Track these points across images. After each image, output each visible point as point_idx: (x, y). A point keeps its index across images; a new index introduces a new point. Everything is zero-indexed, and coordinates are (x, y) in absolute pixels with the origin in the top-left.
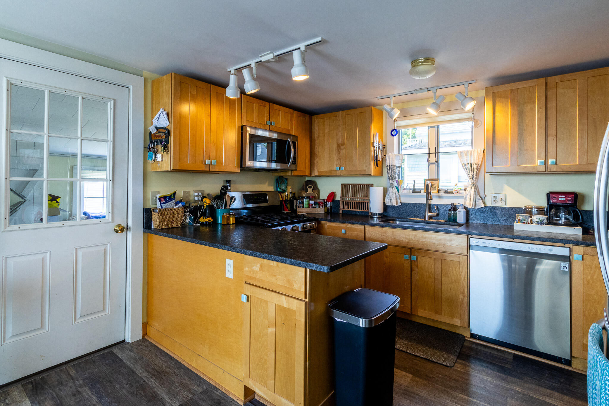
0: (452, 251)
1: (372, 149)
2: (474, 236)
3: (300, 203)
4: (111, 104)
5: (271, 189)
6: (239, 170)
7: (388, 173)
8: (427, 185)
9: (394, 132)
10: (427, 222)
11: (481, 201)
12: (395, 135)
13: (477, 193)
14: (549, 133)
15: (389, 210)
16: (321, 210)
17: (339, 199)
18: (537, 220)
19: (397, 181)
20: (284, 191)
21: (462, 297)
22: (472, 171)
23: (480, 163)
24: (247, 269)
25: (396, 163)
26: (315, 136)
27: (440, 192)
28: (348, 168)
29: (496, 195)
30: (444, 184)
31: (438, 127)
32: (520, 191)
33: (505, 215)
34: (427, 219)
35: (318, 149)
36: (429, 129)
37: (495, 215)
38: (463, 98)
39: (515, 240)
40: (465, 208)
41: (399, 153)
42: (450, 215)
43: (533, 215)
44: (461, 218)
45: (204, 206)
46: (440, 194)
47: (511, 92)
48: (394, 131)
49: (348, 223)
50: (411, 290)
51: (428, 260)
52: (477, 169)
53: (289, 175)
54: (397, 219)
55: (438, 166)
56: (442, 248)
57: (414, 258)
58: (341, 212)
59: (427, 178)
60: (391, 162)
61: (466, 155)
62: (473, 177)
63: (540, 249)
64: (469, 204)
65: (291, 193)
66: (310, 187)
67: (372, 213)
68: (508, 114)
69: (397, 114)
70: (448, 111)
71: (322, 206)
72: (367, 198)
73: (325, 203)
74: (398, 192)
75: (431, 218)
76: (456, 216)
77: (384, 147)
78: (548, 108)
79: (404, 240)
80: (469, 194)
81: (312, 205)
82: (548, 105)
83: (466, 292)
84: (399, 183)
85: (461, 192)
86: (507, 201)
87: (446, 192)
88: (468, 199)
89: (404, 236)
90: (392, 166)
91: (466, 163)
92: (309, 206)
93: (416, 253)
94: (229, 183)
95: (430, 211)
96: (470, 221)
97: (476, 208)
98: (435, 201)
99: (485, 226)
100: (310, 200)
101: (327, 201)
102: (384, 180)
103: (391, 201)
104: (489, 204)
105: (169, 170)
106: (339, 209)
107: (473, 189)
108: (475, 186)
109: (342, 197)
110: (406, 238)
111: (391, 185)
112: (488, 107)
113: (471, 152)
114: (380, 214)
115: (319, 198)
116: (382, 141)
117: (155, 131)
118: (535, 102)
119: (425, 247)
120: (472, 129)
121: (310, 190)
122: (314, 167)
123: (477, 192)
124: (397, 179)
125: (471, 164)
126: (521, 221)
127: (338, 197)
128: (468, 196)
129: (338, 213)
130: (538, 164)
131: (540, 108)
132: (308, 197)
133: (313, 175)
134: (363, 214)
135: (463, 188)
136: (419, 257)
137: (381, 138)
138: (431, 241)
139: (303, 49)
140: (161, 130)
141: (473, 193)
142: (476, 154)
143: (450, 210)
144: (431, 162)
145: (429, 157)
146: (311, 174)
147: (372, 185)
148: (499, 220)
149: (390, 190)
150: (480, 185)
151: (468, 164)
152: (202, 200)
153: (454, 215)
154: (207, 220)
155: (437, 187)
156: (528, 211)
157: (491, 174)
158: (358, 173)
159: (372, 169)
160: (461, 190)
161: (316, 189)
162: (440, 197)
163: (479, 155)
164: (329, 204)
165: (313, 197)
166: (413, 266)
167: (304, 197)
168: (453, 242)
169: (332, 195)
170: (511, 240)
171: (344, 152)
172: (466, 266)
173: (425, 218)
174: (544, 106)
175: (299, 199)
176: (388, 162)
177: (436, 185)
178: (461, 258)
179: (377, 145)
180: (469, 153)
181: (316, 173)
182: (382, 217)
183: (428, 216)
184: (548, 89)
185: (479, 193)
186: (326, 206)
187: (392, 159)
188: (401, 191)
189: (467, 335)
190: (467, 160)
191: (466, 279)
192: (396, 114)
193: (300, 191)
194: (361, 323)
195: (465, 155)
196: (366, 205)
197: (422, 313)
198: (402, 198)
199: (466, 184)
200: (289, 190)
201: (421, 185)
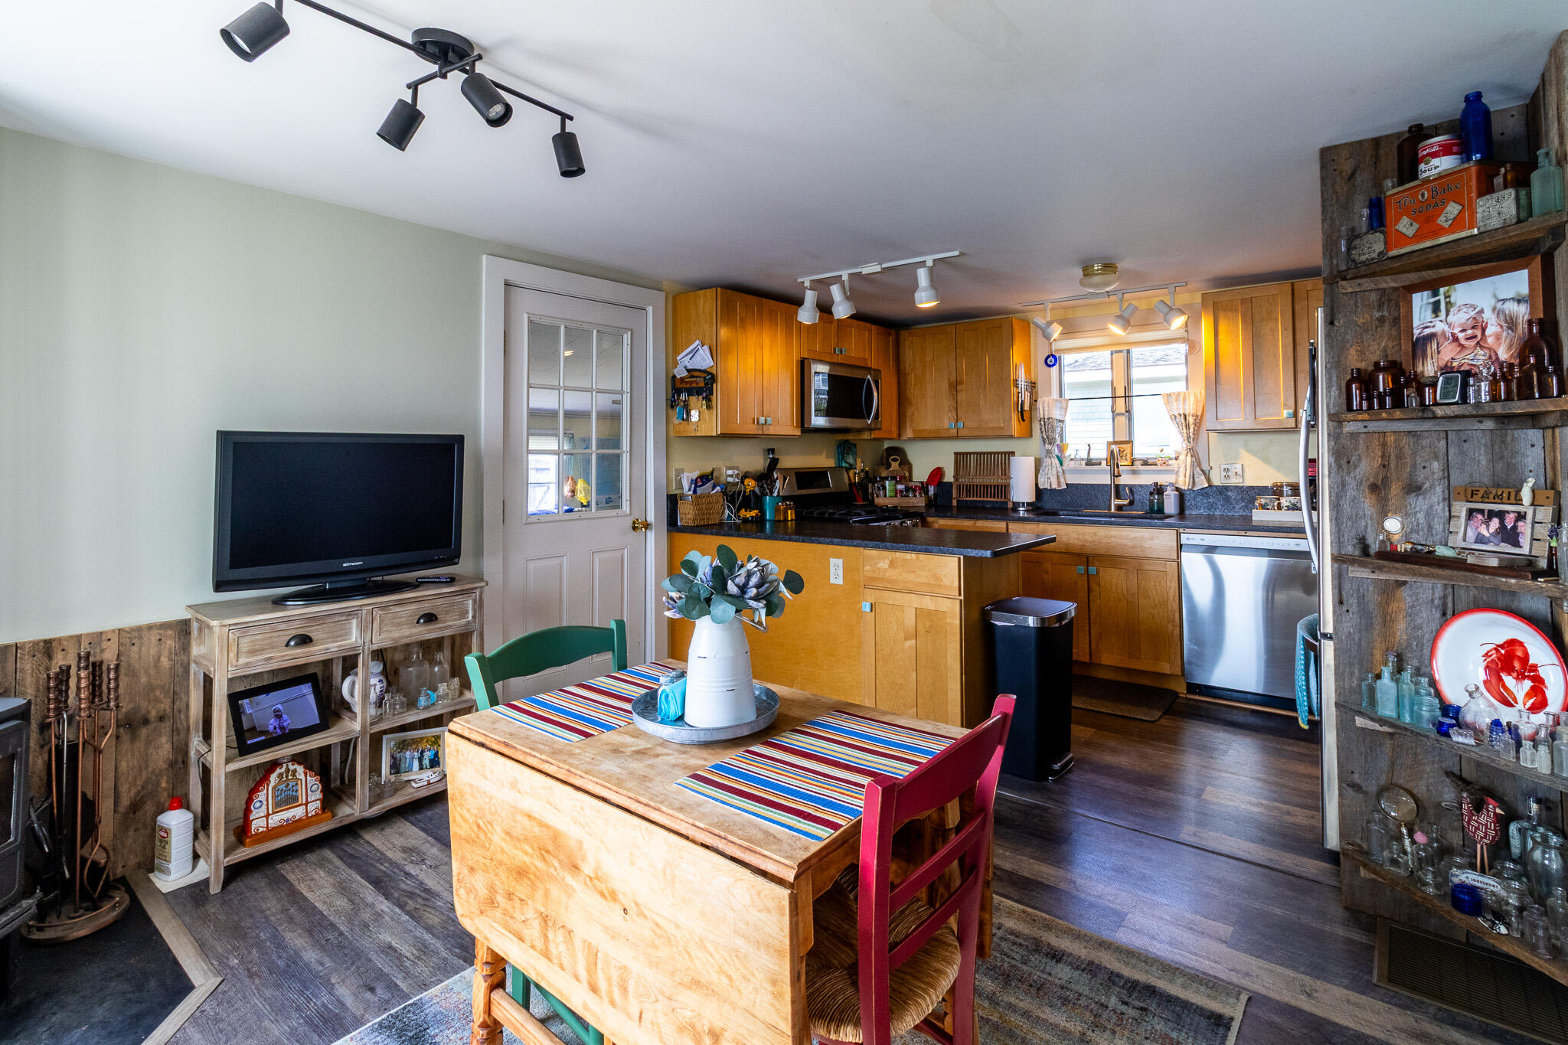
0: (1154, 555)
1: (1014, 390)
2: (1187, 530)
3: (879, 488)
4: (627, 337)
5: (830, 463)
6: (798, 432)
7: (1042, 432)
8: (1112, 452)
9: (1052, 360)
10: (1113, 516)
11: (1203, 477)
12: (1053, 365)
13: (1196, 464)
14: (1299, 367)
15: (1046, 497)
16: (918, 501)
17: (952, 480)
18: (1287, 504)
19: (1058, 445)
20: (851, 467)
21: (1170, 627)
22: (1187, 426)
23: (1199, 413)
24: (867, 568)
25: (1056, 414)
26: (907, 366)
27: (1135, 463)
28: (970, 424)
29: (1227, 466)
30: (1140, 451)
31: (1128, 352)
32: (1266, 460)
33: (1243, 500)
34: (1113, 510)
35: (913, 391)
36: (1112, 354)
37: (1227, 499)
38: (1166, 310)
39: (1249, 533)
40: (1177, 489)
41: (1061, 396)
42: (1151, 502)
43: (1283, 496)
44: (1170, 505)
45: (745, 492)
46: (1134, 468)
47: (1242, 303)
48: (1051, 358)
49: (978, 519)
50: (1089, 623)
51: (1116, 572)
52: (1195, 424)
53: (866, 437)
54: (1061, 513)
55: (1130, 419)
56: (1137, 552)
57: (1092, 570)
58: (955, 503)
59: (1111, 440)
60: (1046, 413)
61: (1176, 400)
62: (1189, 438)
63: (1283, 545)
64: (1184, 483)
65: (862, 471)
66: (895, 460)
67: (1014, 503)
68: (1238, 337)
69: (1056, 330)
70: (1145, 325)
71: (920, 494)
72: (1003, 477)
73: (924, 487)
74: (1061, 465)
75: (1119, 508)
76: (1163, 503)
77: (1033, 385)
78: (1297, 331)
79: (1076, 542)
80: (1183, 466)
81: (901, 491)
82: (1297, 327)
83: (1177, 620)
84: (1062, 449)
85: (1170, 462)
86: (1246, 475)
87: (1145, 463)
88: (1181, 474)
89: (1075, 536)
90: (1048, 419)
91: (1177, 414)
92: (896, 493)
93: (1097, 563)
94: (773, 453)
95: (1118, 496)
96: (1187, 512)
97: (1195, 489)
98: (1125, 480)
99: (1210, 517)
100: (897, 482)
101: (927, 485)
102: (1035, 444)
103: (1050, 480)
104: (1217, 481)
105: (715, 434)
106: (951, 499)
107: (1189, 458)
108: (1193, 452)
109: (956, 477)
110: (1078, 539)
111: (1049, 452)
112: (1206, 325)
113: (1185, 395)
114: (1029, 504)
115: (911, 479)
116: (1030, 375)
117: (686, 374)
118: (1277, 320)
119: (1111, 552)
120: (1186, 357)
121: (895, 465)
122: (906, 423)
123: (1197, 462)
124: (1058, 442)
125: (1185, 416)
126: (1263, 507)
127: (949, 477)
128: (1182, 470)
129: (950, 507)
130: (1285, 416)
131: (1284, 329)
132: (894, 478)
133: (904, 438)
134: (997, 506)
135: (1173, 456)
136: (1101, 569)
137: (1028, 371)
138: (1119, 541)
139: (930, 263)
140: (695, 374)
141: (1188, 464)
142: (1192, 398)
143: (1151, 493)
144: (1117, 411)
145: (1114, 403)
146: (899, 435)
147: (1013, 453)
148: (1234, 508)
149: (1047, 461)
150: (1201, 450)
151: (1180, 415)
152: (742, 482)
153: (1158, 503)
154: (754, 513)
155: (1129, 455)
156: (1277, 491)
157: (1220, 432)
158: (990, 433)
159: (1015, 426)
160: (1170, 459)
161: (905, 463)
162: (1134, 472)
163: (1197, 401)
164: (932, 490)
165: (901, 477)
166: (1092, 584)
167: (886, 478)
168: (1156, 541)
169: (938, 473)
170: (1243, 533)
171: (962, 396)
172: (1176, 578)
173: (1110, 509)
174: (1291, 326)
175: (877, 482)
176: (1042, 412)
177: (1128, 451)
178: (1168, 566)
179: (1022, 383)
180: (1182, 397)
181: (909, 433)
182: (1033, 510)
183: (1115, 505)
184: (1296, 301)
185: (1199, 465)
186: (927, 493)
187: (1047, 406)
188: (1066, 463)
189: (1181, 689)
190: (1178, 408)
191: (1177, 598)
192: (1054, 332)
193: (876, 468)
194: (1031, 621)
195: (1174, 400)
196: (1004, 490)
197: (1108, 658)
198: (1067, 476)
199: (1179, 449)
200: (859, 465)
201: (1100, 453)
